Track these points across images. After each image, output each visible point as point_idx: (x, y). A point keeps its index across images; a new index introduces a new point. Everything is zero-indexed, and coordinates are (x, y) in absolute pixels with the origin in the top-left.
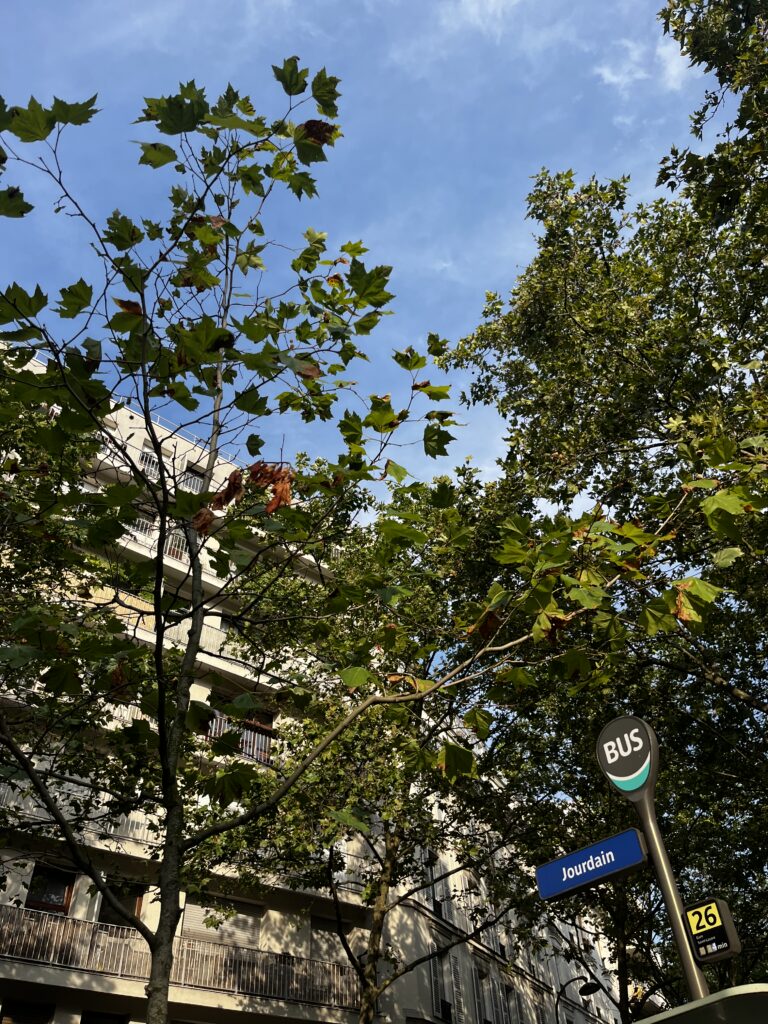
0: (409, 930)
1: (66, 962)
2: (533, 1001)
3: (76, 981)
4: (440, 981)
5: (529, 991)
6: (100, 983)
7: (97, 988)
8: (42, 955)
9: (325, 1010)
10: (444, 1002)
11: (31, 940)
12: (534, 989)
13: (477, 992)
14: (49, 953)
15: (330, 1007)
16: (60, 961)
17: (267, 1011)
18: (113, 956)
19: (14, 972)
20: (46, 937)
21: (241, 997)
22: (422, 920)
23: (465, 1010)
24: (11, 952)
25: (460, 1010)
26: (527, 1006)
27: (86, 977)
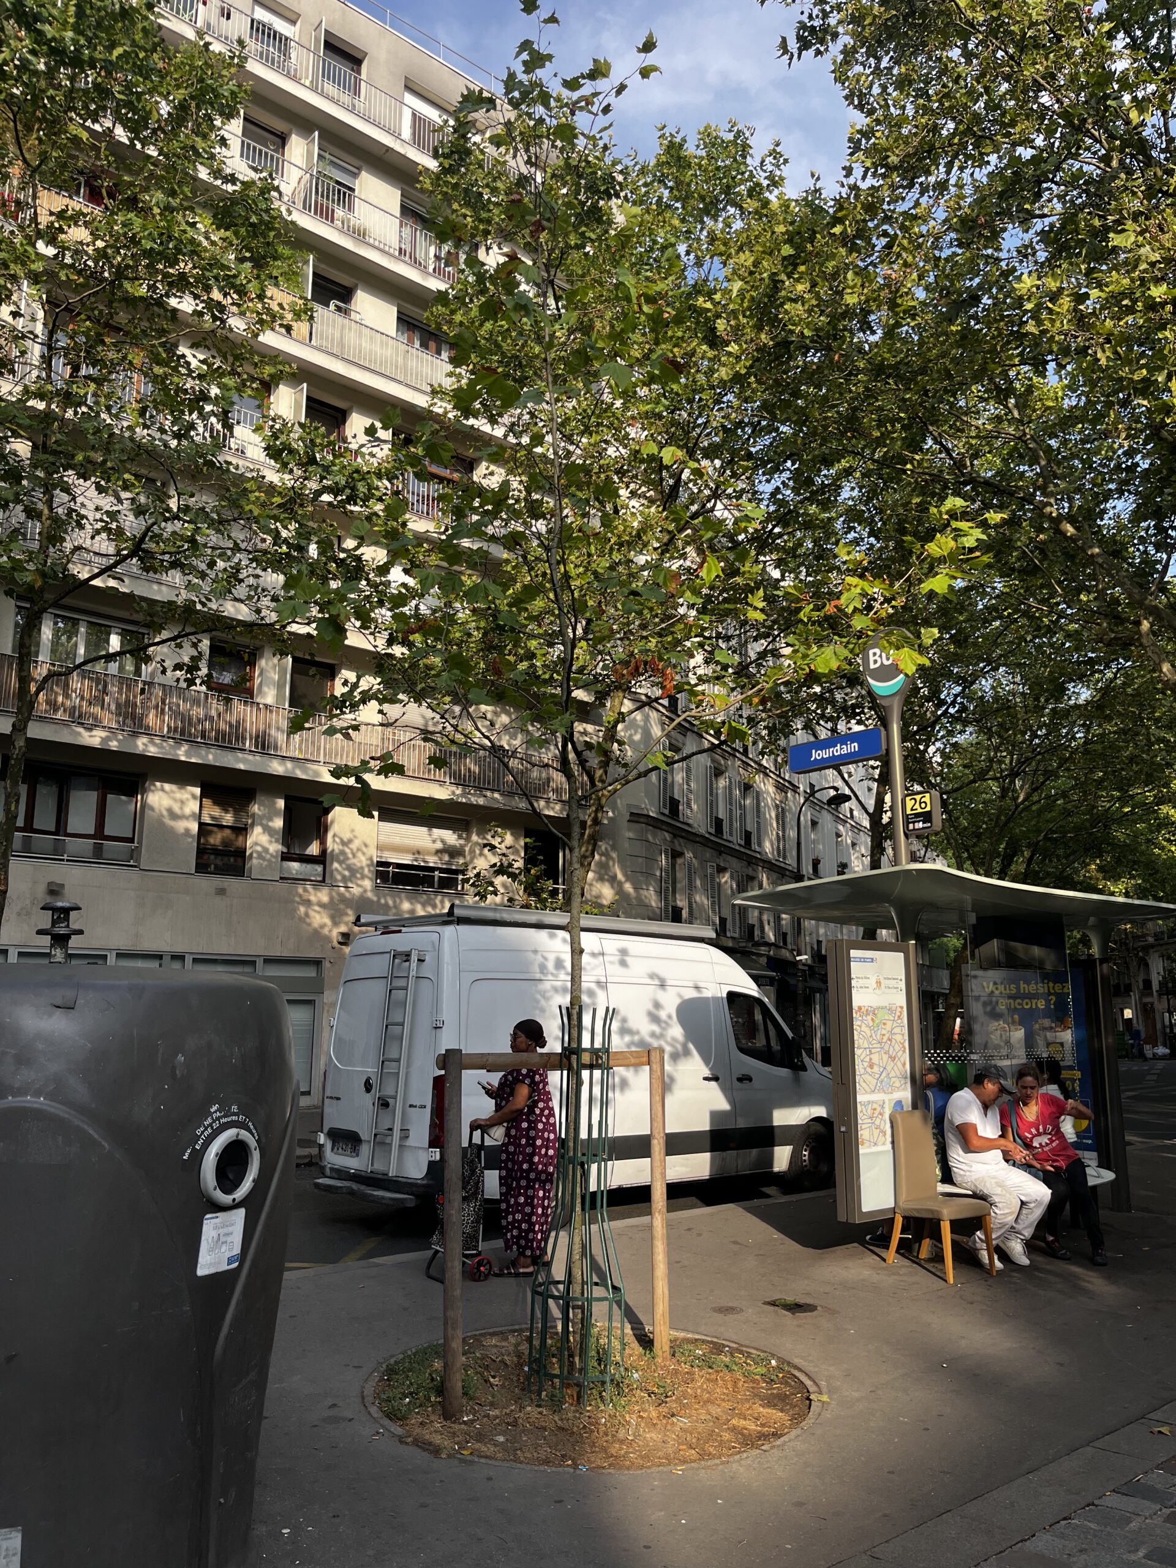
0: (638, 726)
1: (263, 747)
2: (773, 800)
3: (277, 768)
4: (670, 780)
5: (771, 789)
6: (305, 771)
7: (300, 774)
8: (237, 739)
9: (542, 803)
10: (672, 799)
11: (223, 726)
12: (777, 787)
13: (711, 791)
14: (244, 739)
15: (548, 801)
16: (257, 747)
17: (481, 801)
18: (313, 743)
19: (211, 757)
20: (238, 722)
21: (454, 788)
22: (654, 715)
23: (695, 807)
24: (203, 737)
25: (689, 806)
26: (767, 805)
27: (289, 765)
